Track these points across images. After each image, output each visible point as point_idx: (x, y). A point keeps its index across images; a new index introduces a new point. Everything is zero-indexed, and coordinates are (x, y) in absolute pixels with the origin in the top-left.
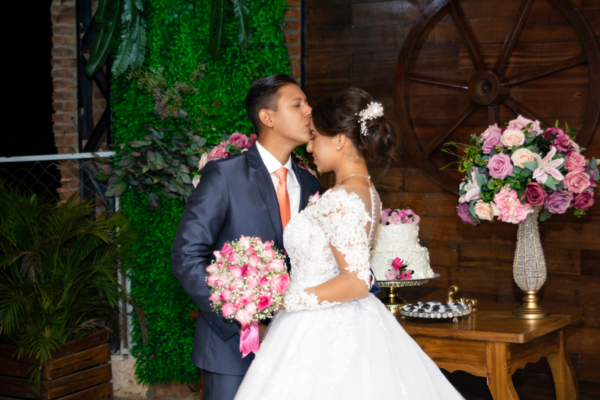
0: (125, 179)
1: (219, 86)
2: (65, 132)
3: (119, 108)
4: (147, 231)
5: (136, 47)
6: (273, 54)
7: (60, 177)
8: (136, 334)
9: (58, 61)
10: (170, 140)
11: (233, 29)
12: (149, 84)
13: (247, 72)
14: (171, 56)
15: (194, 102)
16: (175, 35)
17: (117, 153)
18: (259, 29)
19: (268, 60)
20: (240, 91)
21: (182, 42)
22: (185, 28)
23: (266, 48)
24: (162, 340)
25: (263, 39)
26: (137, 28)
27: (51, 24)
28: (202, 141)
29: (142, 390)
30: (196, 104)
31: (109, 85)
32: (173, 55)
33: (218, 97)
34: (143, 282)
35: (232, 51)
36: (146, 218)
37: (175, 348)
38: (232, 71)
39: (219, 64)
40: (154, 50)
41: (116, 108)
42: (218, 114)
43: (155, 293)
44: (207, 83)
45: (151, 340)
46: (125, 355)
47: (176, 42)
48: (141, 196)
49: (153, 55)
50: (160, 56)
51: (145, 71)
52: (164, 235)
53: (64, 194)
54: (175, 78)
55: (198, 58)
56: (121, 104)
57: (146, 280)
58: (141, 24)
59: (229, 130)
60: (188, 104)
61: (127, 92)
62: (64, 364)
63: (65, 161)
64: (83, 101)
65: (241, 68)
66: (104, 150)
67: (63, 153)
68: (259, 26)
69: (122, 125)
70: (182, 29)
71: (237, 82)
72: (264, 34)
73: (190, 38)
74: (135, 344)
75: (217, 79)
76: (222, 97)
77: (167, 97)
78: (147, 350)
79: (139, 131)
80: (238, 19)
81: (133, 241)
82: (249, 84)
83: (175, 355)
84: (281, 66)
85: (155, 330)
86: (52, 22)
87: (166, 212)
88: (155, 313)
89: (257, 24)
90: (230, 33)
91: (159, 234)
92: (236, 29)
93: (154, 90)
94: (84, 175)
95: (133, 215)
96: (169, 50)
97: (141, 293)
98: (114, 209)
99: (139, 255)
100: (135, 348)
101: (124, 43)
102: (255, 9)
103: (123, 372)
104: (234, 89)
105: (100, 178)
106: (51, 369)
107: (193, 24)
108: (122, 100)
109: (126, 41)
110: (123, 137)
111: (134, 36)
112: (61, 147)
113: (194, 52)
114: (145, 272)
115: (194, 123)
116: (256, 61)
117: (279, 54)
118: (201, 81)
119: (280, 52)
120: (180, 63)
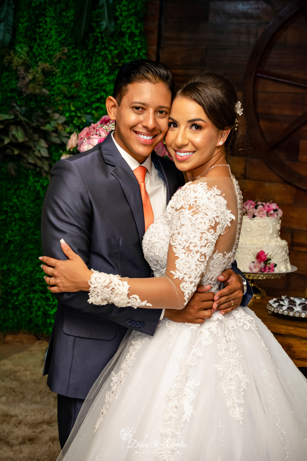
1: (80, 69)
4: (4, 196)
5: (4, 26)
6: (132, 43)
10: (31, 115)
11: (97, 16)
12: (14, 62)
13: (107, 57)
14: (36, 38)
15: (55, 82)
16: (41, 18)
18: (121, 18)
19: (127, 48)
20: (99, 75)
22: (50, 12)
23: (127, 37)
24: (14, 293)
25: (124, 28)
26: (5, 8)
28: (61, 119)
30: (57, 84)
32: (38, 36)
33: (78, 79)
35: (94, 37)
36: (5, 185)
37: (25, 301)
38: (93, 56)
39: (81, 48)
40: (20, 31)
42: (76, 95)
43: (9, 252)
44: (68, 65)
45: (3, 293)
47: (41, 24)
49: (19, 36)
51: (11, 50)
52: (20, 201)
54: (38, 59)
55: (61, 41)
57: (2, 240)
58: (9, 5)
59: (87, 110)
60: (49, 84)
65: (102, 54)
68: (121, 15)
70: (48, 13)
71: (96, 66)
72: (125, 23)
73: (54, 22)
75: (78, 62)
76: (82, 80)
77: (31, 75)
80: (102, 7)
82: (108, 70)
83: (25, 308)
85: (8, 284)
87: (23, 180)
88: (9, 269)
89: (119, 13)
90: (94, 19)
91: (16, 200)
92: (99, 16)
93: (18, 68)
96: (34, 32)
104: (93, 73)
107: (59, 9)
111: (2, 15)
113: (57, 35)
115: (54, 102)
116: (116, 49)
117: (139, 43)
118: (63, 63)
119: (139, 41)
120: (44, 45)
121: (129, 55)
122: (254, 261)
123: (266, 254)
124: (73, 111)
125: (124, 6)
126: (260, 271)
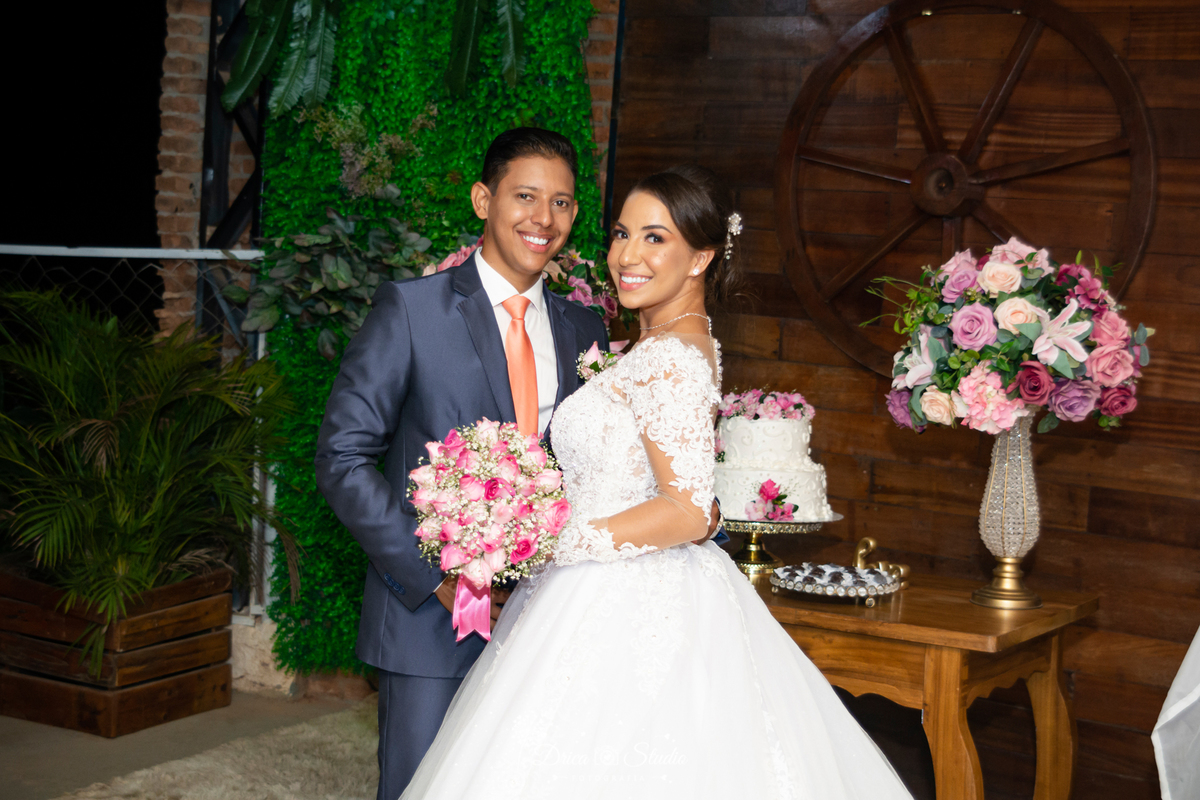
0: (279, 302)
1: (460, 147)
2: (176, 210)
3: (276, 173)
4: (311, 398)
5: (317, 64)
6: (562, 97)
7: (161, 290)
8: (279, 581)
9: (173, 82)
10: (365, 238)
11: (494, 45)
12: (334, 133)
14: (378, 87)
15: (413, 172)
16: (388, 49)
17: (267, 254)
18: (540, 49)
19: (553, 107)
21: (398, 62)
22: (406, 38)
23: (551, 86)
24: (326, 594)
25: (546, 67)
26: (320, 31)
27: (165, 15)
28: (423, 243)
29: (283, 681)
30: (416, 176)
31: (261, 132)
32: (381, 84)
33: (457, 165)
34: (298, 489)
35: (489, 85)
36: (312, 375)
37: (347, 611)
38: (485, 121)
39: (464, 106)
40: (348, 74)
41: (272, 172)
42: (454, 197)
43: (318, 509)
44: (438, 139)
45: (305, 594)
46: (257, 617)
47: (388, 61)
48: (305, 335)
49: (346, 83)
50: (358, 84)
51: (328, 111)
53: (168, 321)
54: (382, 127)
55: (425, 92)
56: (282, 166)
57: (304, 485)
58: (327, 25)
59: (473, 226)
60: (402, 176)
61: (293, 145)
62: (147, 626)
63: (174, 261)
64: (214, 155)
66: (245, 246)
67: (170, 246)
68: (541, 43)
69: (280, 204)
70: (402, 39)
72: (549, 58)
73: (414, 56)
74: (276, 598)
75: (457, 133)
76: (465, 168)
77: (366, 158)
78: (298, 611)
79: (309, 217)
80: (503, 28)
81: (285, 413)
83: (347, 624)
84: (574, 118)
85: (314, 576)
86: (168, 11)
88: (316, 545)
89: (537, 39)
90: (488, 52)
92: (499, 45)
93: (342, 145)
94: (205, 289)
95: (289, 367)
96: (374, 75)
97: (293, 507)
98: (256, 355)
99: (293, 439)
100: (276, 605)
101: (295, 57)
102: (535, 12)
103: (250, 647)
105: (234, 297)
106: (124, 633)
107: (421, 32)
108: (284, 158)
109: (298, 52)
110: (280, 225)
111: (314, 45)
112: (168, 236)
113: (418, 81)
114: (303, 472)
115: (411, 210)
116: (530, 107)
117: (574, 97)
118: (429, 134)
119: (574, 93)
120: (393, 100)
121: (556, 120)
122: (754, 499)
123: (776, 486)
124: (446, 229)
125: (547, 25)
126: (766, 517)
